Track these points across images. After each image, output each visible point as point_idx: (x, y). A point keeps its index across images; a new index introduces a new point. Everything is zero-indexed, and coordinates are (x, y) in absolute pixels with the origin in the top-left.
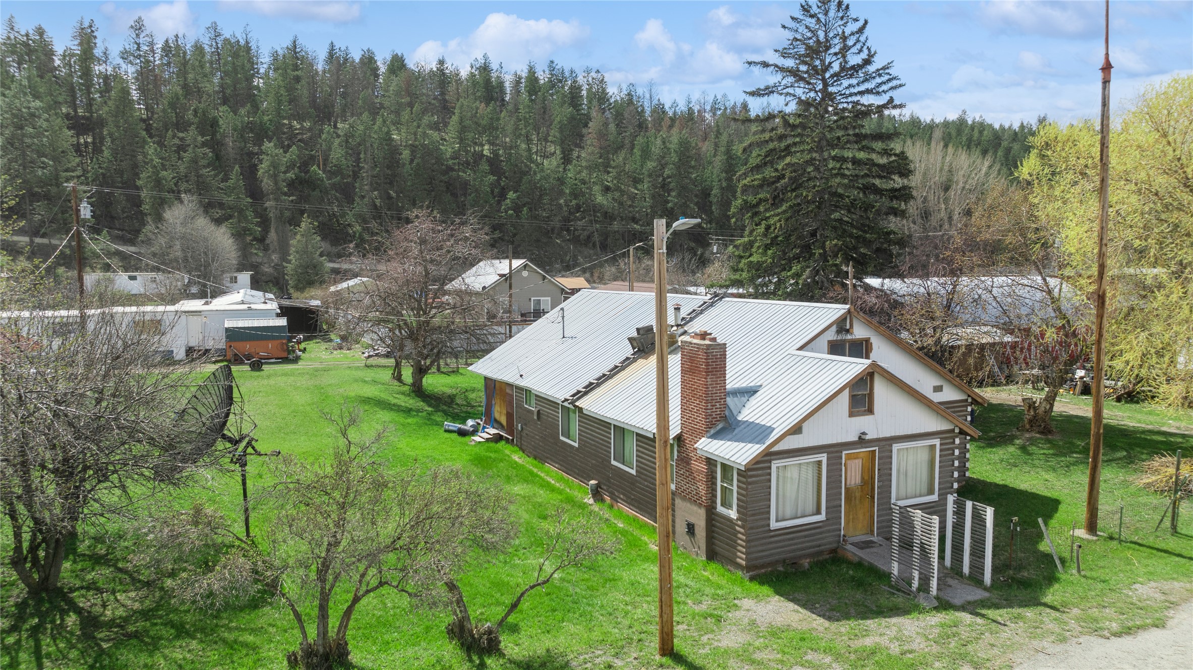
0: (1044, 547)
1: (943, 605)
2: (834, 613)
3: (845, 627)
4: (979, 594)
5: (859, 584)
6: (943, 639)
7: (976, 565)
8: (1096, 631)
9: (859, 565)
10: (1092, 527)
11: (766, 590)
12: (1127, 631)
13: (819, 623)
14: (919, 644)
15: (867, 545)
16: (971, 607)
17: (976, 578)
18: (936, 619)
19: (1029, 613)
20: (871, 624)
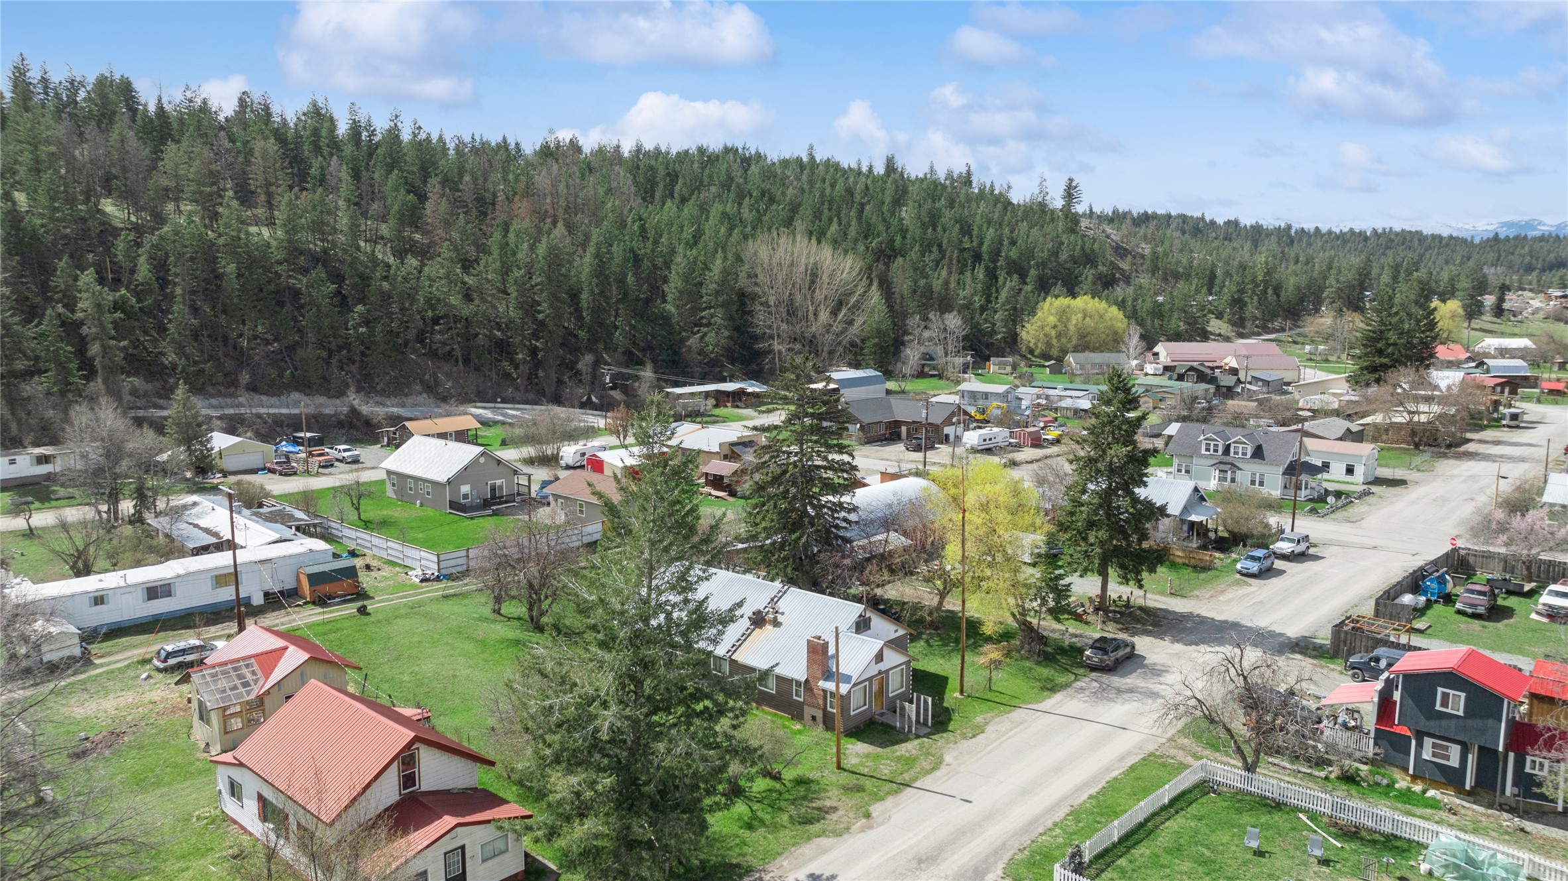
0: (945, 704)
1: (918, 737)
2: (883, 745)
3: (888, 750)
4: (928, 730)
5: (885, 732)
6: (921, 748)
7: (926, 720)
8: (965, 738)
9: (882, 724)
10: (962, 692)
11: (853, 740)
12: (974, 736)
13: (879, 750)
14: (914, 752)
15: (882, 714)
16: (927, 736)
17: (925, 724)
18: (917, 742)
19: (945, 735)
20: (896, 747)
